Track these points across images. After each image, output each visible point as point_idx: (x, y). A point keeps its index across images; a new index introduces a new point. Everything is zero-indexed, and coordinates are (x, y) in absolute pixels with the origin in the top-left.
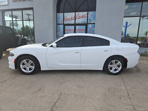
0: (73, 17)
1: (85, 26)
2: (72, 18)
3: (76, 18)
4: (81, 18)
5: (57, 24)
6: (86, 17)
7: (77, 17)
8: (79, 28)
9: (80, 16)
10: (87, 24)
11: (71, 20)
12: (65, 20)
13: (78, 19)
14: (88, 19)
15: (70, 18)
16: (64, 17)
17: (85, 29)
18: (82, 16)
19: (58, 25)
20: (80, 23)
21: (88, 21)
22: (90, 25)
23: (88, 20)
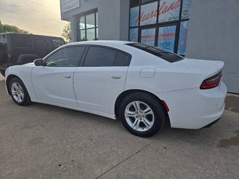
0: (154, 11)
1: (175, 27)
2: (152, 12)
3: (160, 13)
4: (168, 10)
5: (130, 28)
6: (178, 6)
7: (161, 9)
8: (164, 31)
9: (167, 7)
10: (180, 20)
11: (151, 17)
12: (141, 19)
13: (163, 12)
14: (183, 10)
15: (149, 14)
16: (140, 13)
17: (174, 32)
18: (170, 7)
19: (131, 30)
20: (166, 21)
21: (182, 15)
22: (185, 22)
23: (183, 13)
